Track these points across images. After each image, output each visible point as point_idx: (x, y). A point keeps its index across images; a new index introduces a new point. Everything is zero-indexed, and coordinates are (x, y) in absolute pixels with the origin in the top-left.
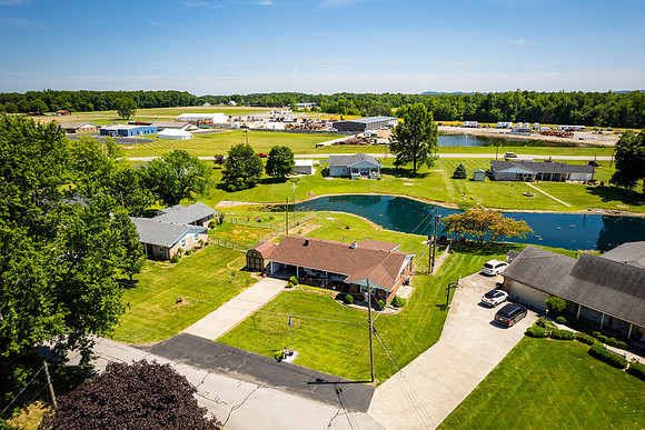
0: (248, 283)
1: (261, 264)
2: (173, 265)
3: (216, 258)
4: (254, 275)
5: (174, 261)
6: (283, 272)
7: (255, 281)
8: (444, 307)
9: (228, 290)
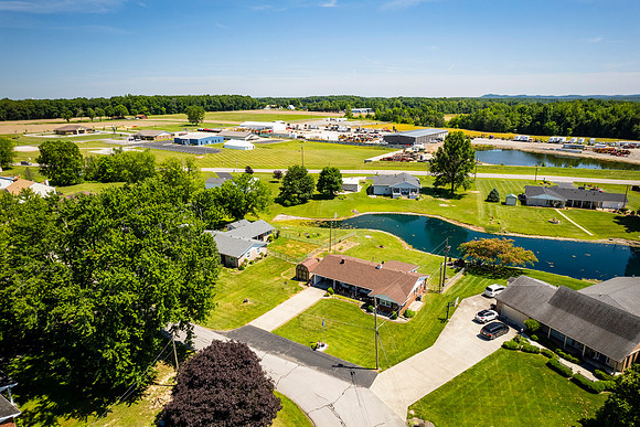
0: (296, 291)
1: (307, 276)
2: (240, 272)
3: (273, 268)
4: (301, 284)
5: (241, 269)
6: (324, 283)
7: (302, 289)
8: (444, 321)
9: (281, 295)
